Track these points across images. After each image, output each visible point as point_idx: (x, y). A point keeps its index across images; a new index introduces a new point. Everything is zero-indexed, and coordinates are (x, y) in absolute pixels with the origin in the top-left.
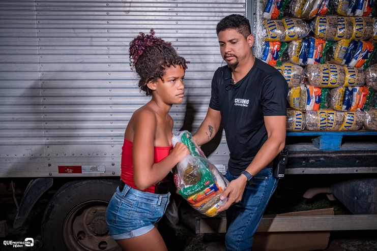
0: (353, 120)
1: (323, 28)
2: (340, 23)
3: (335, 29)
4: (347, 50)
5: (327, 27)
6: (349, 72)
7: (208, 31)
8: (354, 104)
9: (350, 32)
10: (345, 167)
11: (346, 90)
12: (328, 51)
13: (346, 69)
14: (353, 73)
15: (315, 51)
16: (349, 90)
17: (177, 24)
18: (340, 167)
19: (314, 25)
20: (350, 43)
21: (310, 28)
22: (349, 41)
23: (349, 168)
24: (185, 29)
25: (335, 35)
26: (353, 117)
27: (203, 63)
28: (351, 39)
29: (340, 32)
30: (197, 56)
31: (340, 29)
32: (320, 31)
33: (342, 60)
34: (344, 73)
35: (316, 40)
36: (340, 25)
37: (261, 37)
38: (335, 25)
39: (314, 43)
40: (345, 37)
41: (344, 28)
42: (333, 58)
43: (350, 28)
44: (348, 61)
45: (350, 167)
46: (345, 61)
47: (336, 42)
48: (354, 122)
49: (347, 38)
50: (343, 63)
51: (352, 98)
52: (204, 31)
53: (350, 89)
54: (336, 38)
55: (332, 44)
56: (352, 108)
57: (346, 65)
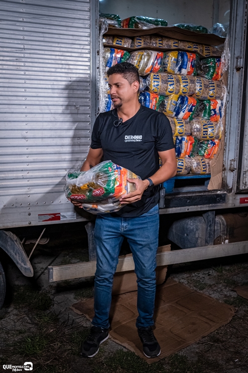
0: (183, 166)
1: (156, 83)
2: (169, 80)
3: (166, 85)
4: (177, 104)
5: (160, 83)
6: (179, 123)
7: (55, 83)
8: (183, 151)
9: (178, 88)
10: (179, 207)
11: (176, 139)
12: (161, 104)
13: (176, 120)
14: (182, 124)
15: (151, 104)
16: (179, 140)
17: (25, 75)
18: (175, 207)
19: (149, 81)
20: (178, 98)
21: (146, 83)
22: (178, 96)
23: (182, 208)
24: (33, 79)
25: (166, 91)
26: (182, 163)
27: (52, 113)
28: (179, 94)
29: (171, 88)
30: (46, 107)
31: (170, 85)
32: (154, 86)
33: (173, 113)
34: (175, 124)
35: (151, 94)
36: (170, 81)
37: (104, 90)
38: (166, 82)
39: (149, 97)
40: (174, 92)
41: (173, 84)
42: (165, 111)
43: (178, 84)
44: (177, 114)
45: (183, 206)
46: (175, 113)
47: (167, 96)
48: (184, 167)
49: (176, 93)
50: (174, 115)
51: (181, 146)
52: (52, 83)
53: (180, 138)
54: (167, 93)
55: (164, 98)
56: (182, 155)
57: (176, 117)
